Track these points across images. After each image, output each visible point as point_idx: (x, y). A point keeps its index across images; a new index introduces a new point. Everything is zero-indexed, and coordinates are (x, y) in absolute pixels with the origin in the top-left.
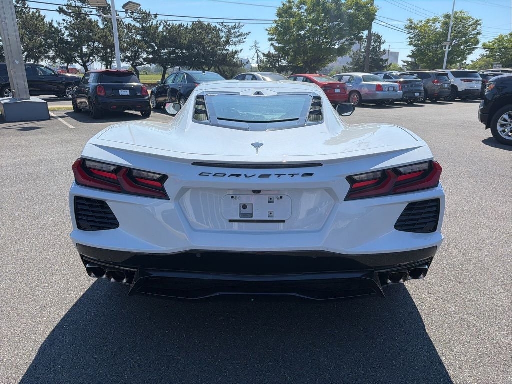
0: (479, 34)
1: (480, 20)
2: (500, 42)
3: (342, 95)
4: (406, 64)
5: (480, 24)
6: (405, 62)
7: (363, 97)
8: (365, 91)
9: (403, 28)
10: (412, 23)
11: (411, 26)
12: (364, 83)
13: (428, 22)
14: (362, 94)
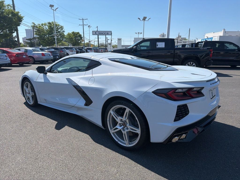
0: (64, 32)
1: (63, 26)
2: (69, 35)
3: (27, 58)
4: (26, 43)
5: (63, 28)
6: (25, 42)
7: (35, 59)
8: (35, 56)
9: (31, 26)
10: (35, 24)
11: (34, 26)
12: (34, 52)
13: (42, 25)
14: (34, 58)
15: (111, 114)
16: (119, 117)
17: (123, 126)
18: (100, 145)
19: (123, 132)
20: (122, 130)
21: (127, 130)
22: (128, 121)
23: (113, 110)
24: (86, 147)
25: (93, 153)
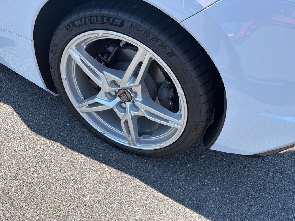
15: (70, 58)
16: (105, 72)
17: (118, 100)
18: (51, 142)
19: (120, 114)
20: (116, 110)
21: (134, 113)
22: (138, 90)
23: (78, 47)
24: (6, 158)
25: (33, 178)
